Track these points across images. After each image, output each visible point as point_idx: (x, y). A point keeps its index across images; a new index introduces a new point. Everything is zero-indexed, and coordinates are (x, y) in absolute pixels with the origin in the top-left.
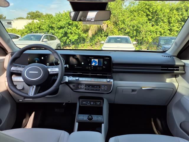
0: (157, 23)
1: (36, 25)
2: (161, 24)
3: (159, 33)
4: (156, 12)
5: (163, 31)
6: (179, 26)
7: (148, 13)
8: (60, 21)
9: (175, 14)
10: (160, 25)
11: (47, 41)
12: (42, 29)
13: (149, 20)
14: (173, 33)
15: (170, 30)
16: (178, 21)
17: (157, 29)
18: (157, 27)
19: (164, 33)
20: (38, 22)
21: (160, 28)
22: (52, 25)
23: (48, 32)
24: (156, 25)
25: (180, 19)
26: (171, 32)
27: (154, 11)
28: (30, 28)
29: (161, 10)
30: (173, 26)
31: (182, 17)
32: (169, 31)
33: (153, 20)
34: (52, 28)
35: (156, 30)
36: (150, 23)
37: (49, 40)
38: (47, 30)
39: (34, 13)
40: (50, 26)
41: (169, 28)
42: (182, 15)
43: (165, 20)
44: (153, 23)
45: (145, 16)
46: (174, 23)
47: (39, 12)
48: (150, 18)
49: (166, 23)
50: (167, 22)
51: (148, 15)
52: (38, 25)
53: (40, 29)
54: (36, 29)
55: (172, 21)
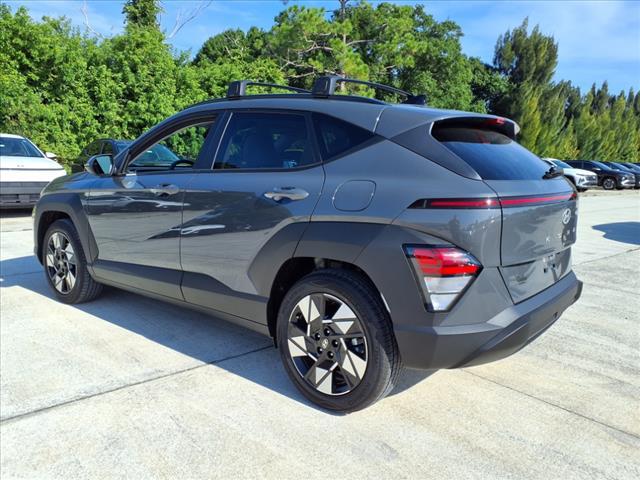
0: (58, 96)
2: (71, 98)
3: (69, 126)
4: (51, 62)
5: (79, 121)
6: (120, 110)
7: (26, 61)
9: (106, 77)
10: (67, 101)
14: (107, 127)
15: (100, 118)
16: (118, 97)
17: (61, 114)
18: (61, 107)
19: (83, 126)
21: (70, 110)
24: (58, 101)
25: (121, 92)
26: (103, 126)
27: (46, 58)
29: (67, 61)
30: (107, 108)
31: (125, 86)
32: (96, 123)
33: (45, 85)
35: (60, 117)
36: (34, 92)
41: (96, 112)
42: (124, 80)
43: (81, 90)
44: (46, 95)
45: (15, 68)
46: (108, 102)
48: (34, 77)
49: (83, 99)
50: (86, 95)
51: (23, 69)
55: (102, 95)
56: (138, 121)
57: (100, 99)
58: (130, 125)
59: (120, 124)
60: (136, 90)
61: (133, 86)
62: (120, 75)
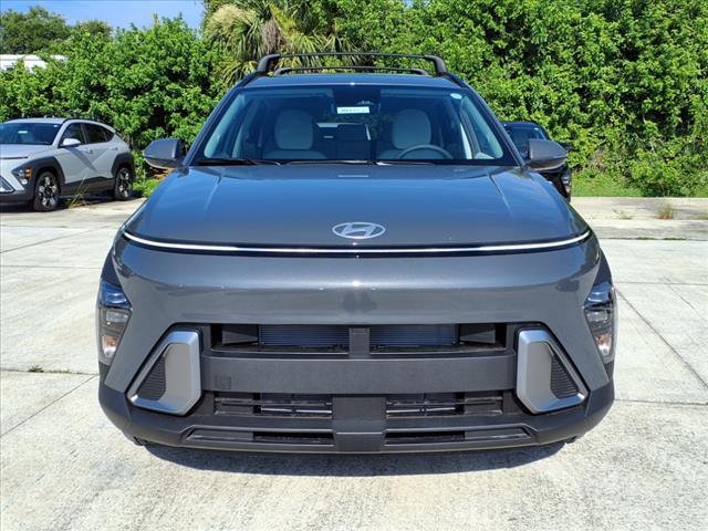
0: (529, 66)
1: (34, 82)
2: (548, 66)
3: (542, 104)
5: (554, 99)
6: (613, 76)
7: (492, 24)
8: (134, 62)
9: (597, 31)
10: (542, 71)
11: (77, 145)
12: (59, 97)
13: (499, 52)
14: (593, 103)
15: (583, 92)
16: (610, 57)
17: (529, 89)
18: (531, 81)
19: (558, 105)
20: (43, 65)
21: (545, 84)
22: (103, 81)
23: (85, 107)
24: (527, 73)
25: (615, 50)
26: (588, 102)
27: (514, 16)
28: (9, 94)
30: (593, 76)
31: (623, 39)
32: (576, 98)
33: (513, 52)
34: (101, 91)
35: (528, 94)
36: (501, 64)
37: (83, 143)
38: (80, 100)
39: (20, 18)
40: (94, 82)
41: (578, 82)
42: (622, 31)
43: (564, 54)
44: (515, 65)
45: (479, 37)
46: (594, 66)
47: (45, 15)
48: (501, 44)
49: (566, 66)
50: (571, 60)
51: (491, 35)
52: (41, 78)
53: (50, 97)
54: (35, 98)
55: (587, 57)
56: (637, 89)
57: (584, 64)
58: (626, 97)
59: (609, 98)
60: (639, 43)
61: (634, 38)
62: (616, 24)
